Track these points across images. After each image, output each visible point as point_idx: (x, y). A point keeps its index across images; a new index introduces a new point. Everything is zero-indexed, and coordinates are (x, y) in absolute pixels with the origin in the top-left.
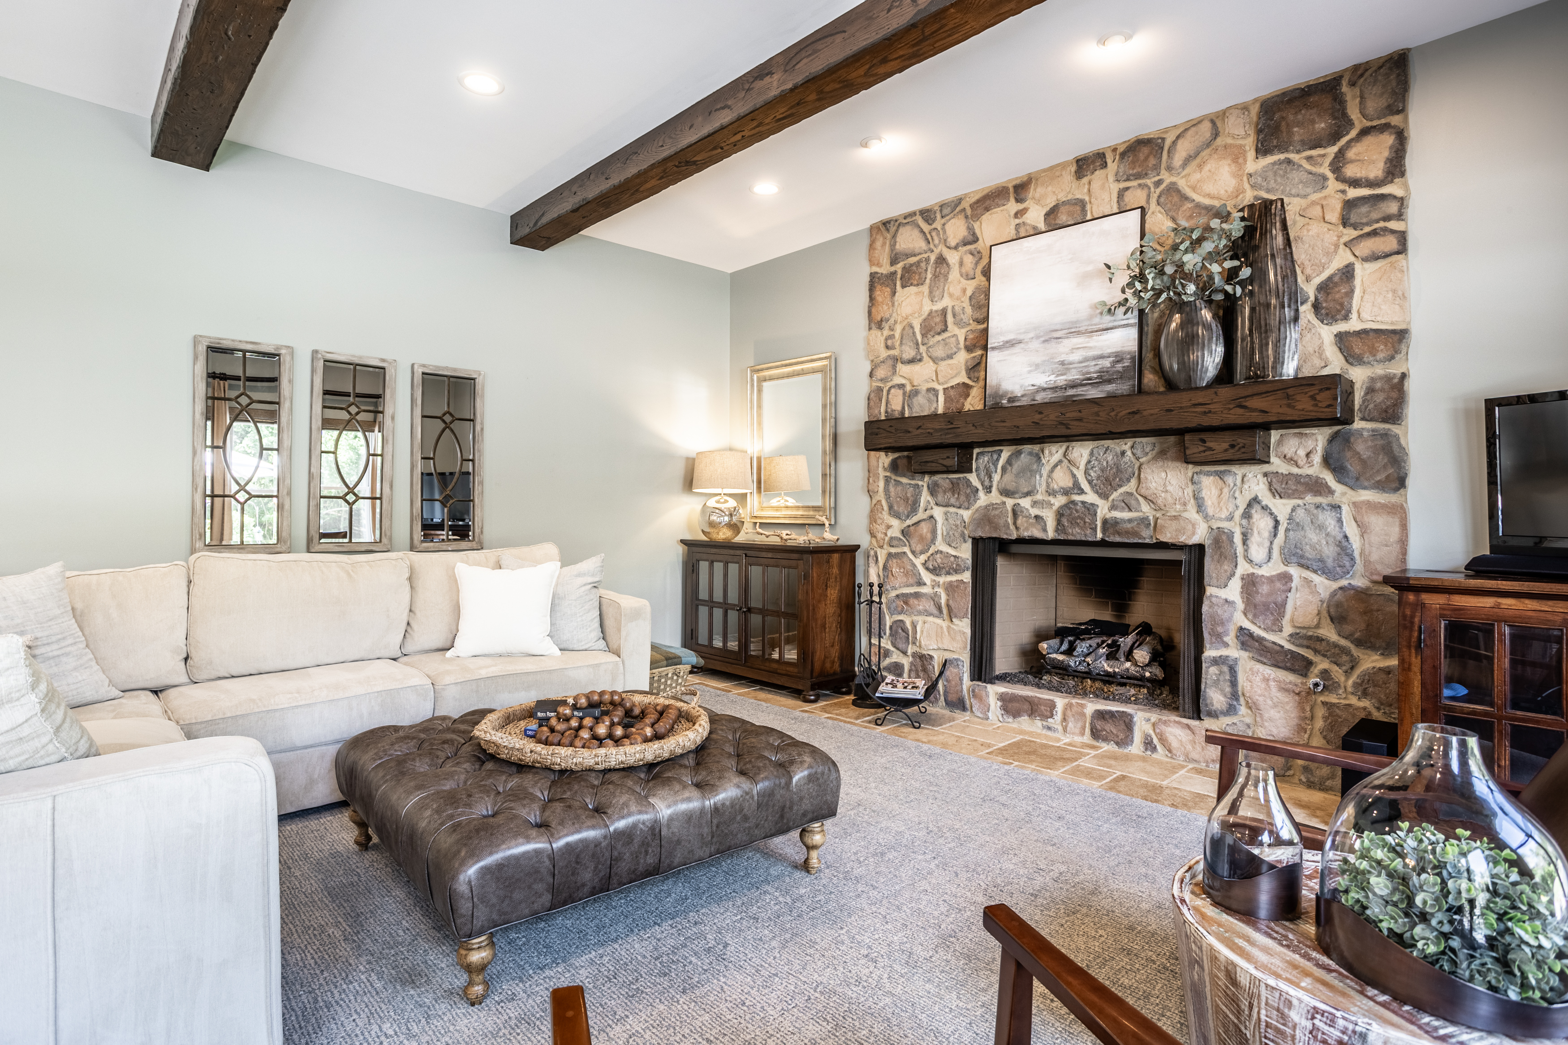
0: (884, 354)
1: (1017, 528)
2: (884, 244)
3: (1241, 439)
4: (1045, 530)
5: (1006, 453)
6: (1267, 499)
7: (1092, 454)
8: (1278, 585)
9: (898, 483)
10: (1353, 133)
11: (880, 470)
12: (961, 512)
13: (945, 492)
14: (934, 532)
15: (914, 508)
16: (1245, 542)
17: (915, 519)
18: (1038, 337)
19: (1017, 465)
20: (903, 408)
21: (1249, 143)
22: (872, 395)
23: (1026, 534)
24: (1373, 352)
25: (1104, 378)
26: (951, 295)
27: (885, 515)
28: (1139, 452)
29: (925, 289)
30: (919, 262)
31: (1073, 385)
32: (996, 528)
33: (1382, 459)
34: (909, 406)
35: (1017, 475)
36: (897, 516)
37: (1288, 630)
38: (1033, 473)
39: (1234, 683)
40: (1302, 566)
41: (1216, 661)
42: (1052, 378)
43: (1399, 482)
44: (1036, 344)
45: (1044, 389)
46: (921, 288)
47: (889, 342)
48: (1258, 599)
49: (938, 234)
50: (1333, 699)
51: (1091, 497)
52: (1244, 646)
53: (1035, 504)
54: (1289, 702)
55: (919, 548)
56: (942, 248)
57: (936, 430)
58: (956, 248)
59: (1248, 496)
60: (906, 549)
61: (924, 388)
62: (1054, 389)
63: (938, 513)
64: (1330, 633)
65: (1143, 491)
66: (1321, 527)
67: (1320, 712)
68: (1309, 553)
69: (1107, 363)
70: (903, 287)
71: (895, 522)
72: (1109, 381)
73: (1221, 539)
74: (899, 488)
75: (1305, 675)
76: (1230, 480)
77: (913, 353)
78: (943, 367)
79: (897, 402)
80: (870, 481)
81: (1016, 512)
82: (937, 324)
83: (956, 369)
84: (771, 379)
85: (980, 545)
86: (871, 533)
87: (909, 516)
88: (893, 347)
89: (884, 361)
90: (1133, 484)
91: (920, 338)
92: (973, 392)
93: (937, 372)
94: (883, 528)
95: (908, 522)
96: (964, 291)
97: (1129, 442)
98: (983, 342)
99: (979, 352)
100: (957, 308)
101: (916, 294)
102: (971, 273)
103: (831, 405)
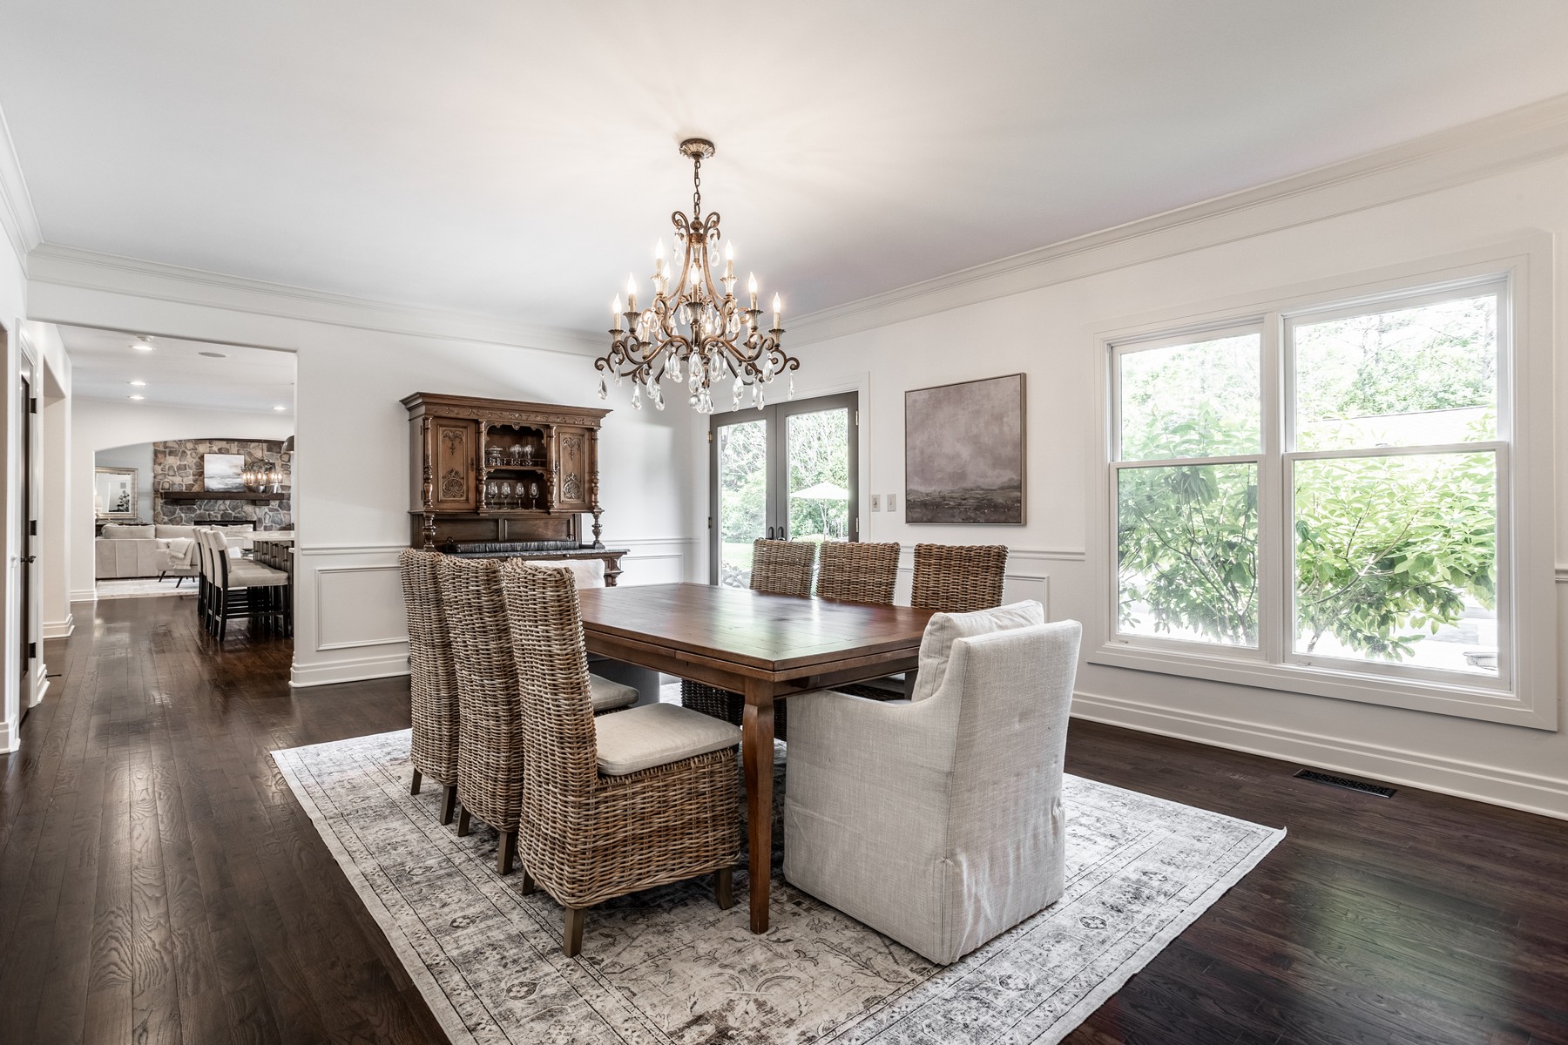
0: (161, 472)
3: (268, 502)
4: (219, 516)
5: (206, 501)
6: (268, 512)
7: (230, 503)
9: (166, 507)
10: (283, 453)
11: (159, 504)
12: (191, 513)
13: (185, 509)
14: (182, 518)
15: (174, 513)
16: (264, 520)
17: (174, 516)
18: (219, 477)
19: (210, 504)
20: (169, 488)
21: (265, 448)
22: (156, 483)
25: (237, 488)
26: (187, 462)
27: (162, 516)
28: (242, 503)
29: (178, 458)
30: (176, 451)
31: (229, 489)
32: (203, 516)
34: (172, 487)
35: (210, 507)
36: (167, 515)
38: (215, 506)
40: (275, 523)
42: (222, 486)
44: (219, 479)
45: (220, 489)
46: (176, 458)
47: (163, 470)
49: (183, 445)
51: (230, 511)
53: (215, 511)
55: (176, 522)
56: (184, 449)
58: (191, 451)
59: (265, 511)
61: (177, 483)
62: (225, 489)
63: (183, 515)
65: (243, 509)
66: (278, 517)
69: (237, 485)
70: (169, 457)
71: (165, 516)
73: (260, 519)
74: (167, 509)
76: (261, 508)
77: (173, 474)
78: (185, 479)
79: (167, 486)
80: (154, 506)
81: (209, 515)
82: (182, 468)
83: (189, 480)
84: (101, 473)
85: (196, 523)
86: (155, 521)
87: (171, 515)
88: (165, 471)
89: (160, 474)
90: (240, 508)
91: (176, 470)
92: (195, 486)
93: (182, 480)
94: (161, 518)
95: (171, 517)
96: (192, 461)
97: (239, 501)
98: (198, 475)
99: (197, 477)
100: (190, 465)
101: (174, 459)
102: (194, 458)
103: (138, 484)
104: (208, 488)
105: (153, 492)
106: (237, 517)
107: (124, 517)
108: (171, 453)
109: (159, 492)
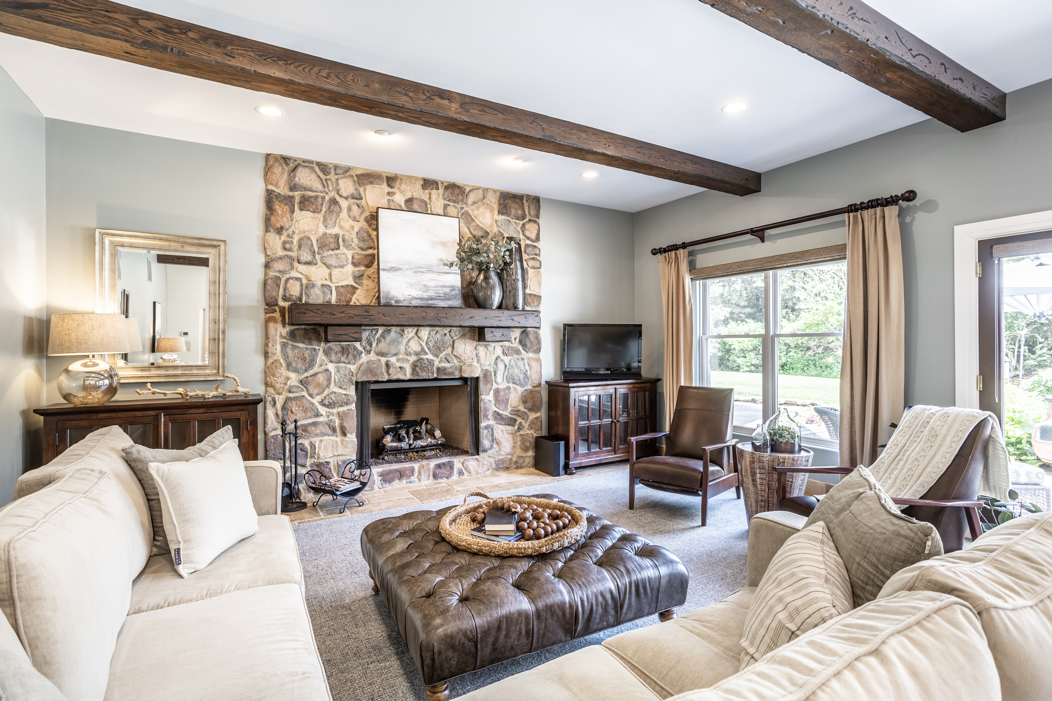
0: (281, 253)
1: (389, 374)
2: (283, 173)
3: (506, 331)
4: (405, 375)
5: (381, 330)
6: (502, 357)
7: (429, 334)
8: (507, 391)
9: (294, 347)
10: (527, 220)
11: (278, 337)
12: (349, 366)
13: (336, 353)
14: (329, 380)
15: (311, 364)
16: (495, 375)
17: (311, 372)
18: (411, 269)
19: (388, 338)
20: (301, 294)
21: (496, 206)
22: (269, 282)
23: (395, 378)
24: (533, 302)
25: (446, 297)
26: (341, 227)
27: (283, 371)
28: (453, 334)
29: (320, 216)
30: (316, 197)
31: (432, 299)
32: (375, 375)
33: (536, 342)
34: (306, 293)
35: (389, 344)
36: (296, 371)
37: (510, 409)
38: (399, 343)
39: (492, 435)
40: (514, 383)
41: (486, 427)
42: (420, 293)
43: (538, 350)
44: (410, 273)
45: (416, 299)
46: (316, 215)
47: (288, 246)
48: (500, 398)
49: (332, 184)
50: (522, 432)
51: (430, 356)
52: (496, 419)
53: (398, 360)
54: (510, 437)
55: (316, 391)
56: (333, 194)
57: (356, 315)
58: (346, 198)
59: (496, 355)
60: (305, 393)
61: (319, 283)
62: (422, 299)
63: (331, 367)
64: (522, 408)
65: (455, 353)
66: (519, 367)
67: (519, 439)
68: (516, 378)
69: (448, 290)
70: (301, 210)
71: (293, 375)
72: (449, 299)
73: (486, 374)
74: (296, 351)
75: (514, 426)
76: (489, 348)
77: (308, 257)
78: (336, 272)
79: (295, 290)
80: (266, 345)
81: (388, 365)
82: (331, 243)
83: (345, 275)
84: (131, 246)
85: (359, 386)
86: (267, 384)
87: (306, 371)
88: (290, 250)
89: (281, 258)
90: (450, 349)
91: (316, 249)
92: (358, 292)
93: (330, 274)
94: (282, 380)
95: (306, 374)
96: (353, 227)
97: (449, 329)
98: (366, 262)
99: (363, 268)
100: (346, 237)
101: (312, 218)
102: (358, 218)
103: (225, 282)
104: (387, 297)
105: (264, 306)
106: (445, 369)
107: (192, 375)
108: (305, 203)
109: (277, 305)
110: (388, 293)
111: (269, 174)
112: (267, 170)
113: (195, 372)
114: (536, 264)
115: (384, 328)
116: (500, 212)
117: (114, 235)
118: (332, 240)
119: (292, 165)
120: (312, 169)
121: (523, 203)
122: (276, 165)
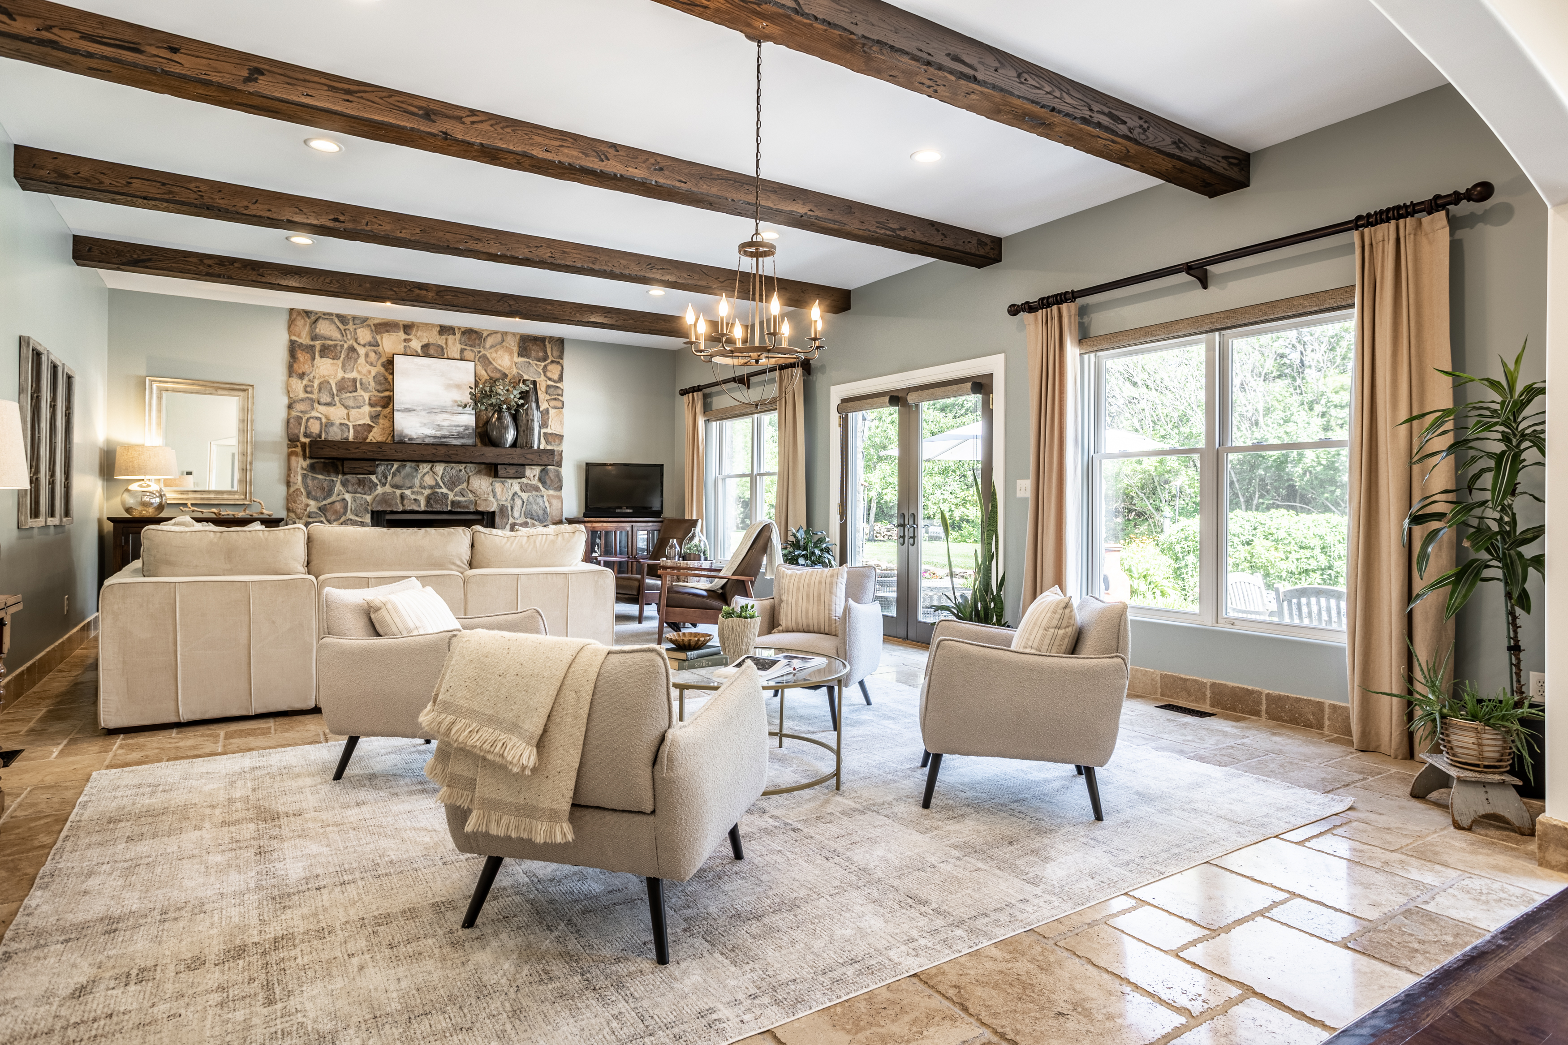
0: (302, 395)
1: (403, 505)
2: (305, 325)
3: (520, 469)
4: (420, 506)
5: (396, 465)
6: (520, 493)
7: (445, 469)
9: (314, 478)
10: (549, 361)
11: (299, 469)
12: (365, 496)
13: (353, 485)
14: (346, 508)
15: (330, 493)
16: (512, 510)
17: (329, 501)
18: (424, 410)
19: (403, 473)
20: (321, 432)
21: (515, 349)
22: (292, 421)
23: (409, 508)
24: (554, 441)
25: (460, 436)
26: (359, 372)
27: (304, 499)
28: (468, 471)
29: (339, 362)
30: (336, 346)
31: (445, 437)
32: (390, 505)
33: (557, 480)
34: (325, 431)
35: (404, 478)
36: (315, 499)
38: (413, 477)
40: (532, 519)
42: (433, 432)
43: (560, 488)
44: (423, 413)
45: (429, 437)
46: (335, 361)
47: (309, 389)
49: (351, 333)
51: (444, 490)
53: (413, 493)
55: (333, 518)
56: (353, 343)
58: (364, 346)
59: (513, 492)
60: (323, 519)
61: (338, 422)
62: (435, 437)
63: (348, 497)
65: (470, 488)
66: (538, 504)
68: (534, 514)
69: (461, 429)
70: (321, 357)
71: (312, 503)
72: (463, 438)
73: (503, 509)
74: (316, 482)
76: (506, 484)
77: (329, 400)
78: (353, 412)
79: (315, 428)
80: (289, 476)
81: (402, 497)
82: (349, 386)
83: (362, 415)
84: (174, 390)
85: (375, 515)
86: (288, 510)
87: (324, 499)
88: (311, 393)
89: (302, 400)
90: (465, 485)
91: (335, 392)
92: (375, 430)
93: (348, 415)
94: (302, 506)
95: (324, 502)
96: (370, 372)
97: (464, 466)
98: (382, 403)
99: (379, 409)
100: (364, 381)
101: (332, 364)
102: (375, 363)
103: (252, 421)
104: (401, 435)
105: (286, 442)
106: (459, 502)
107: (223, 499)
108: (325, 351)
109: (298, 441)
110: (402, 431)
111: (292, 326)
112: (291, 323)
113: (225, 496)
114: (559, 404)
115: (399, 463)
116: (520, 355)
117: (160, 382)
118: (350, 384)
119: (313, 318)
120: (332, 321)
121: (545, 346)
122: (299, 318)
